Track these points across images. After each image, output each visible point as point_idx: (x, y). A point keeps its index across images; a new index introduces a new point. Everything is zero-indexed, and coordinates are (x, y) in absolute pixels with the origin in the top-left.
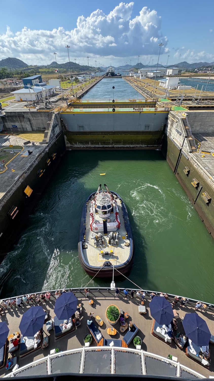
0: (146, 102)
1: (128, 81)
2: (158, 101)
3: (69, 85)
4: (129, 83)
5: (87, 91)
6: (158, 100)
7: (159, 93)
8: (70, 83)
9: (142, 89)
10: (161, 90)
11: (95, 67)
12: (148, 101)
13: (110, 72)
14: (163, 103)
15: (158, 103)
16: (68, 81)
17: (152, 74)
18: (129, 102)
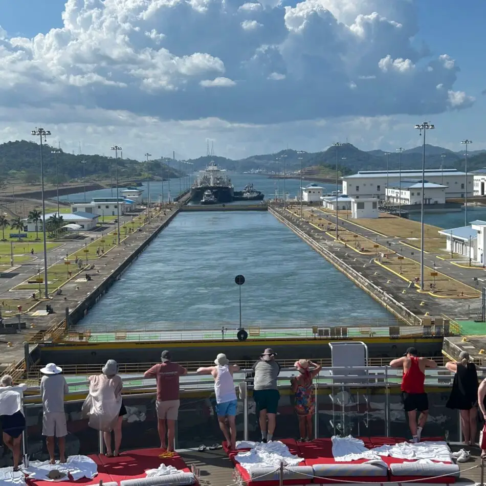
0: (394, 338)
1: (298, 226)
2: (448, 335)
3: (22, 249)
4: (305, 236)
5: (107, 280)
6: (447, 328)
7: (451, 292)
8: (21, 241)
9: (367, 268)
10: (457, 276)
11: (135, 162)
12: (404, 331)
13: (212, 185)
14: (474, 342)
15: (452, 342)
16: (15, 231)
17: (406, 194)
18: (315, 339)
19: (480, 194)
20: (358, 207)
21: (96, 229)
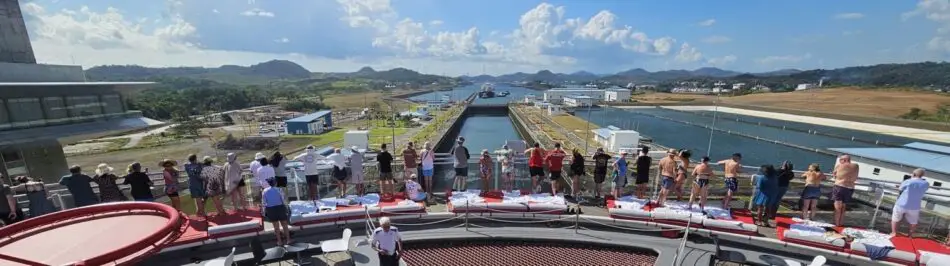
17: (574, 101)
19: (607, 100)
20: (552, 110)
21: (428, 119)
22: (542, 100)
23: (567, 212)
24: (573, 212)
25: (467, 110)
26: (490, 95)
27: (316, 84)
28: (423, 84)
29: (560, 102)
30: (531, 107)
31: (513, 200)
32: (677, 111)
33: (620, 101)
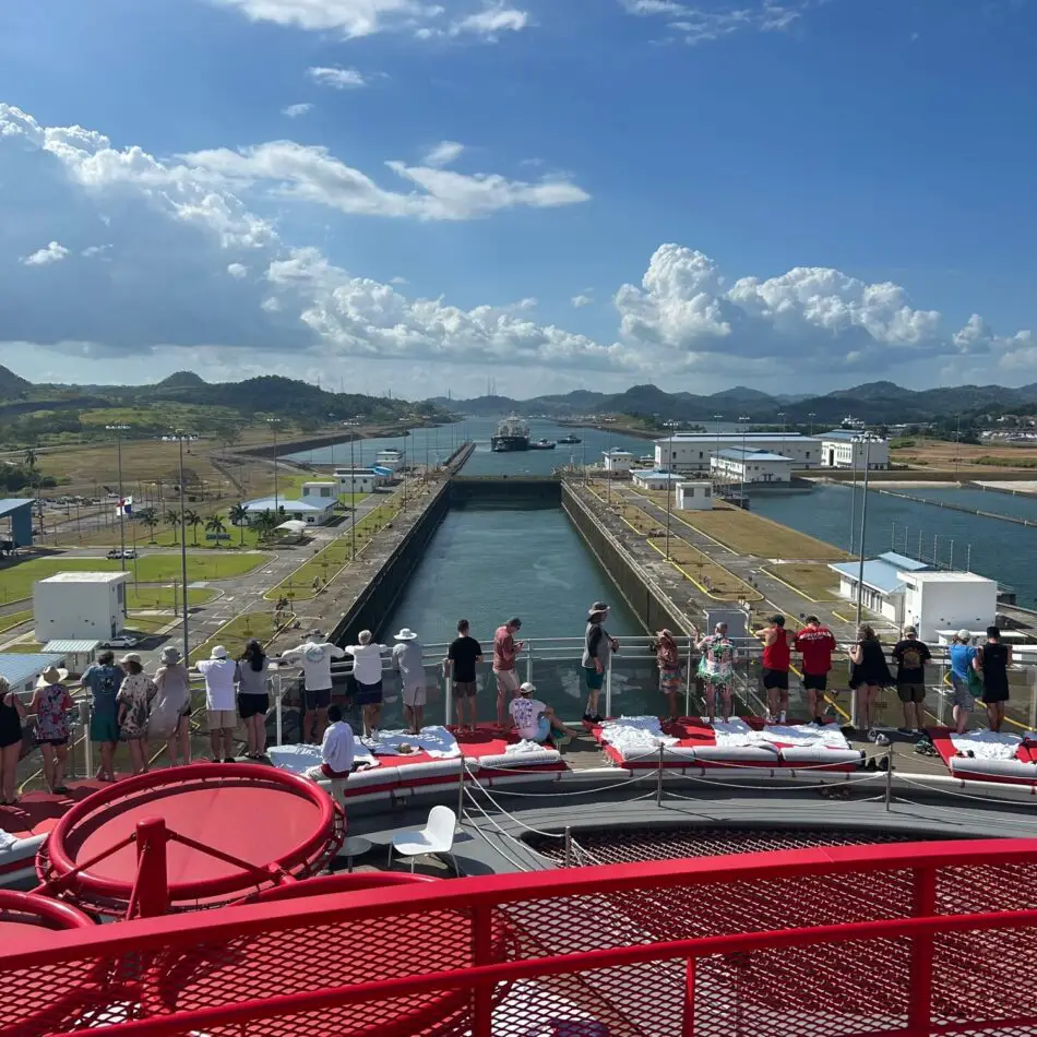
1: (606, 522)
17: (740, 468)
19: (827, 463)
20: (685, 495)
21: (332, 522)
22: (651, 464)
23: (861, 767)
24: (872, 767)
25: (447, 488)
26: (517, 444)
27: (39, 414)
28: (329, 419)
29: (700, 471)
30: (621, 485)
31: (733, 740)
32: (1019, 494)
33: (862, 467)
